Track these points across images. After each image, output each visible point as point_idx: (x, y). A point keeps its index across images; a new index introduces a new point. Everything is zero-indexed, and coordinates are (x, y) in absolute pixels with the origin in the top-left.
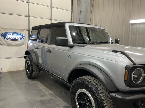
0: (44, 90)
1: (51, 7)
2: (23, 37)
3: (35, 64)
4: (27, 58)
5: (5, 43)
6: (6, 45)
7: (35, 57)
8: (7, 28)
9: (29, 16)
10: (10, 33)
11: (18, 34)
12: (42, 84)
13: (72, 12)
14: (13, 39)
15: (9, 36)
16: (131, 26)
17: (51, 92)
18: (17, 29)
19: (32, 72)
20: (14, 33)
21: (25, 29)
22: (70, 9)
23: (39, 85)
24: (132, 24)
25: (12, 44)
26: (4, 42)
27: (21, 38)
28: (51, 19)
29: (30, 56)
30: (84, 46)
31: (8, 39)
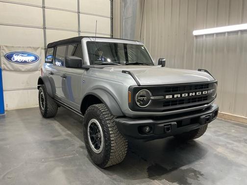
0: (60, 131)
1: (79, 12)
2: (36, 58)
3: (50, 96)
4: (41, 88)
5: (11, 68)
6: (12, 71)
7: (50, 87)
8: (13, 47)
9: (44, 28)
10: (17, 53)
11: (29, 55)
12: (59, 123)
13: (112, 19)
14: (22, 62)
15: (16, 58)
17: (69, 132)
18: (28, 47)
19: (46, 108)
20: (23, 53)
21: (39, 48)
22: (109, 15)
23: (56, 125)
25: (21, 69)
26: (9, 66)
27: (33, 61)
28: (79, 32)
29: (43, 85)
30: (102, 68)
31: (15, 61)
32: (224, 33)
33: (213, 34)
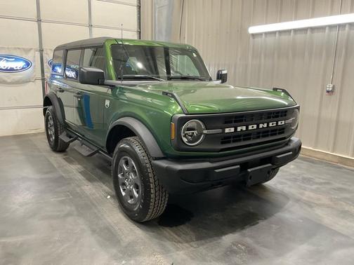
2: (28, 64)
9: (39, 21)
11: (17, 59)
13: (139, 7)
14: (7, 70)
16: (251, 38)
20: (8, 57)
21: (31, 49)
24: (254, 35)
27: (23, 68)
28: (90, 26)
32: (288, 31)
33: (274, 33)
